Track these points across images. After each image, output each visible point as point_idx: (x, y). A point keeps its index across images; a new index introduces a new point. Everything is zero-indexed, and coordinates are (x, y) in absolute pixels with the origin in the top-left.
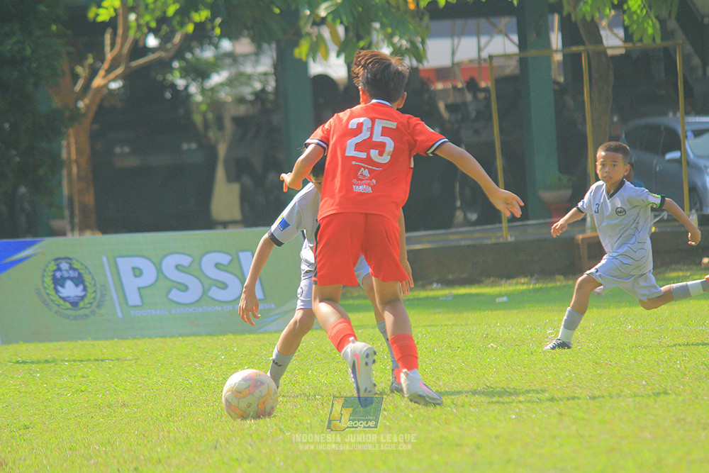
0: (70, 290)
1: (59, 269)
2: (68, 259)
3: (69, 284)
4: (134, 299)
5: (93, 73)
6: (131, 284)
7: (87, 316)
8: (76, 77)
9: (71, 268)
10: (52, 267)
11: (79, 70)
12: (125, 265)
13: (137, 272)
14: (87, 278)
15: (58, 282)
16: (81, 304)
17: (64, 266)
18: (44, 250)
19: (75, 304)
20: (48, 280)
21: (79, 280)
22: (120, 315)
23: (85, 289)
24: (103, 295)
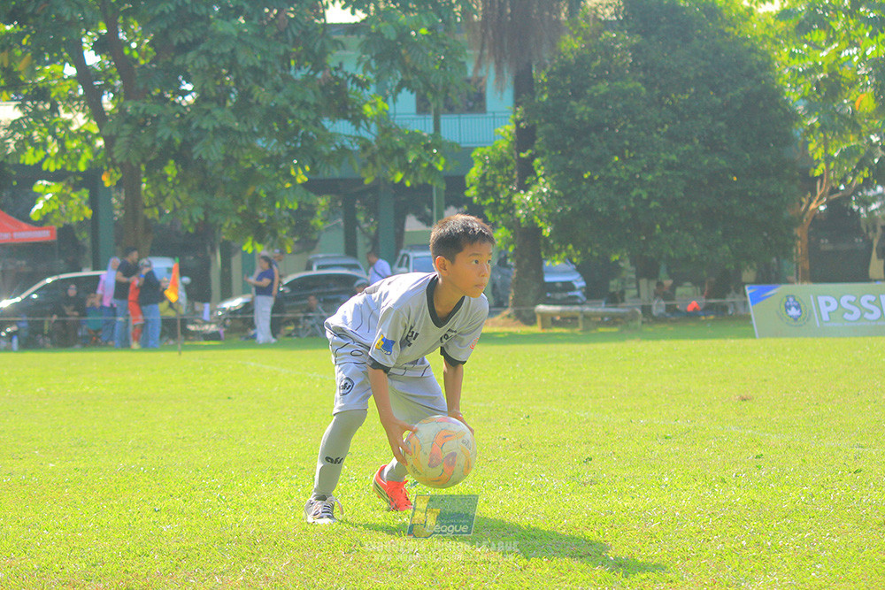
0: (793, 312)
1: (788, 301)
2: (793, 296)
3: (793, 309)
4: (825, 317)
5: (810, 202)
6: (824, 310)
7: (800, 326)
8: (801, 204)
9: (794, 300)
10: (785, 300)
11: (804, 200)
12: (822, 300)
13: (828, 304)
14: (802, 306)
15: (788, 307)
16: (799, 319)
17: (791, 299)
18: (780, 291)
19: (796, 319)
20: (783, 307)
21: (798, 307)
22: (818, 325)
23: (801, 311)
24: (810, 316)
